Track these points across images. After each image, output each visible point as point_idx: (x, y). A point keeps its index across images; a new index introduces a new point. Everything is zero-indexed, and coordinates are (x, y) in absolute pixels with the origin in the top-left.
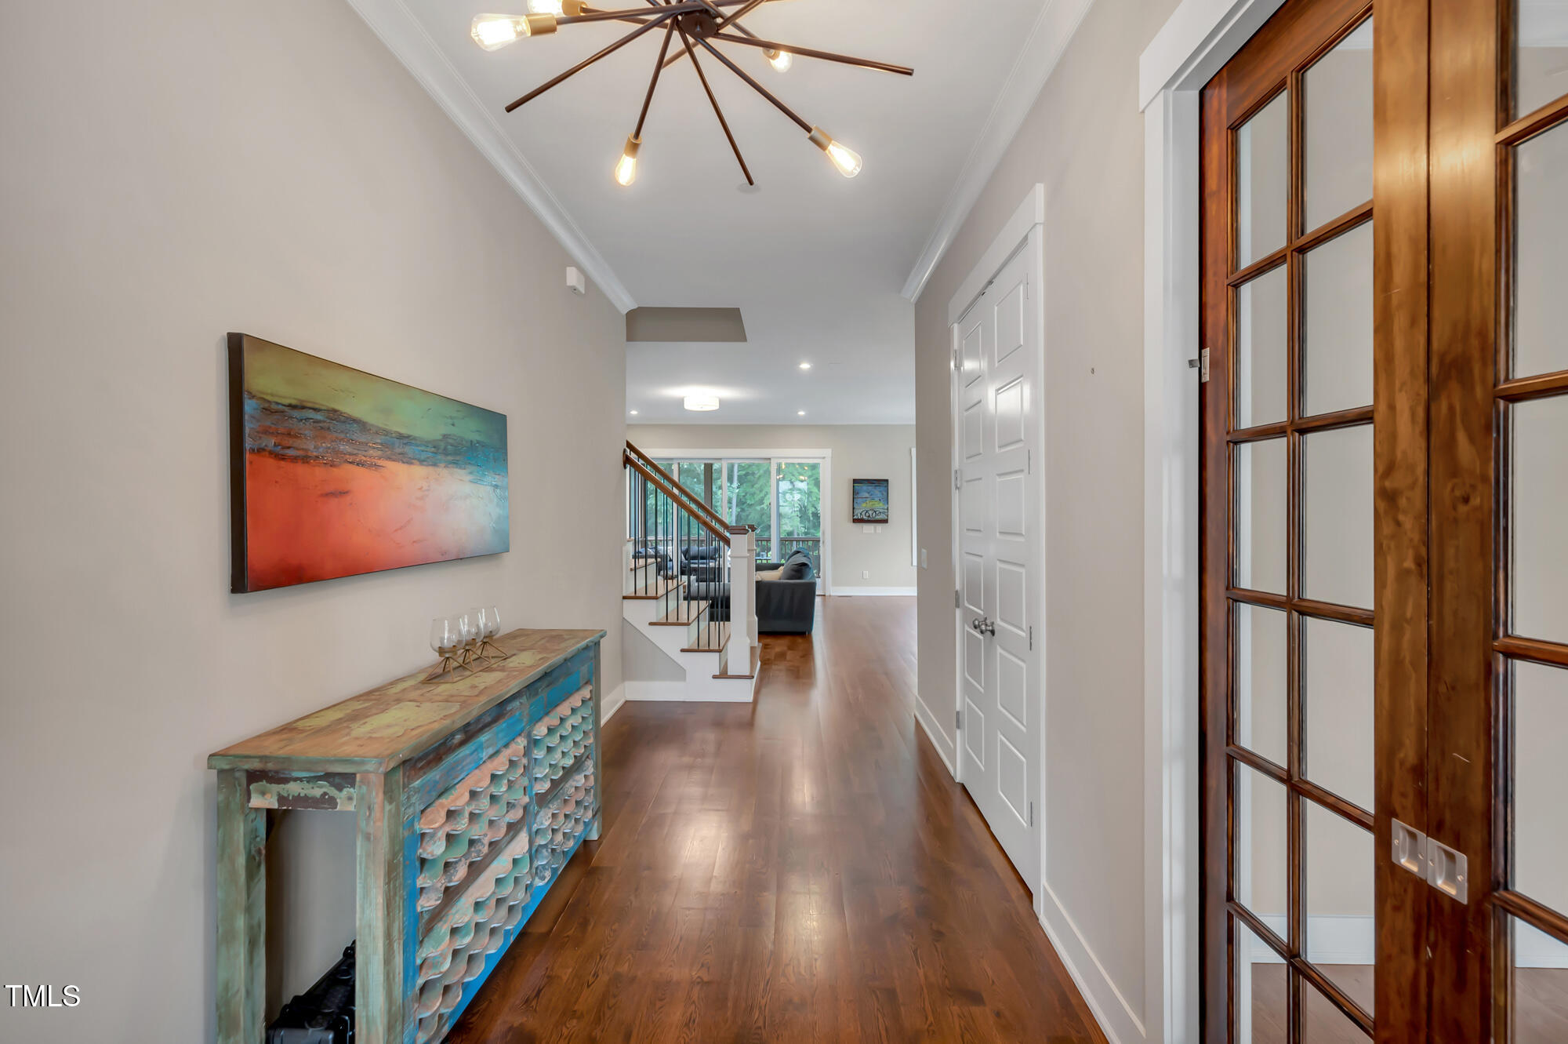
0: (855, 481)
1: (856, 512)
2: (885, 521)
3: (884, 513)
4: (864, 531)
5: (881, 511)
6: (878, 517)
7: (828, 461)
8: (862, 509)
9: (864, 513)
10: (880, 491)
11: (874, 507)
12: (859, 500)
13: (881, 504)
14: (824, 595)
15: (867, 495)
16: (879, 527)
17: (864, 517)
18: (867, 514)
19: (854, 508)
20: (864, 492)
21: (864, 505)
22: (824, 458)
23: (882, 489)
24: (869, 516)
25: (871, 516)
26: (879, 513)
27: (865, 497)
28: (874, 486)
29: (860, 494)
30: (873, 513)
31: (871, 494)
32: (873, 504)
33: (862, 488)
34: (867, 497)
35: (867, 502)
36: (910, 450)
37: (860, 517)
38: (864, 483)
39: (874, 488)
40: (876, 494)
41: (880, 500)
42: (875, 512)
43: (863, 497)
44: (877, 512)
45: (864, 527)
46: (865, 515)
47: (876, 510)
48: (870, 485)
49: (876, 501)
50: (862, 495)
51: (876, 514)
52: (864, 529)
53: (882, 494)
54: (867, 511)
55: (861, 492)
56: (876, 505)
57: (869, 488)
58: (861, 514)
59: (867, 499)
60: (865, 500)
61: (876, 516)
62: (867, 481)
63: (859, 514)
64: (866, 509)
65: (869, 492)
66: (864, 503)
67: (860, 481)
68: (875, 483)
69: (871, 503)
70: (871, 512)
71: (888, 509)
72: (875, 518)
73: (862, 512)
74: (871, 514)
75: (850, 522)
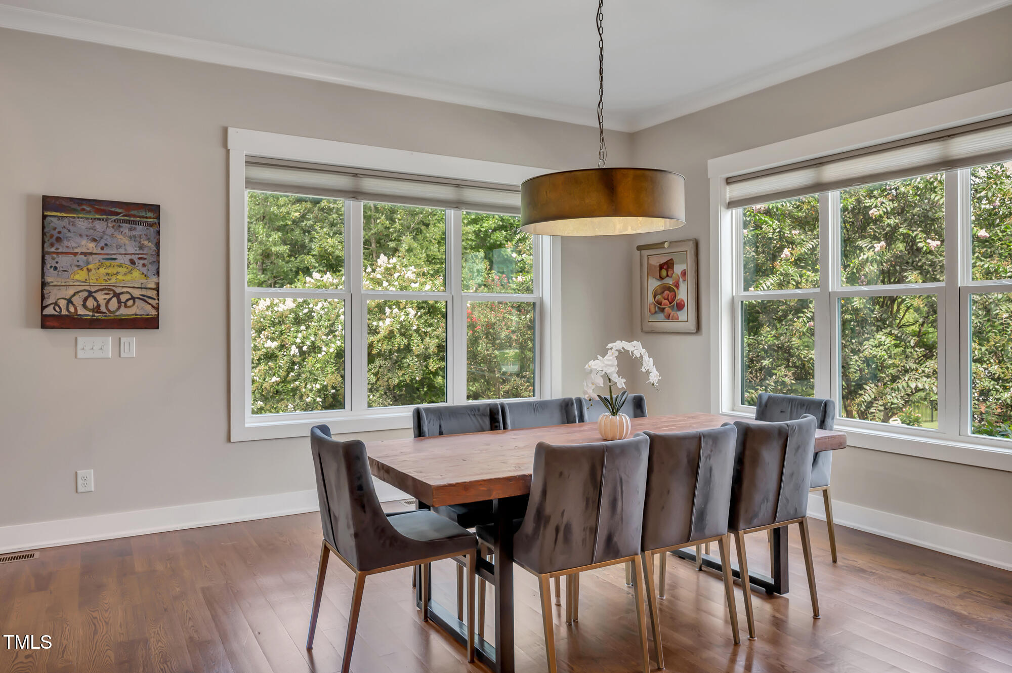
0: (48, 204)
1: (53, 295)
2: (151, 323)
3: (144, 298)
4: (81, 354)
5: (136, 293)
6: (123, 311)
8: (73, 285)
9: (78, 300)
10: (132, 238)
11: (112, 282)
12: (64, 261)
13: (136, 274)
15: (91, 247)
16: (131, 340)
17: (81, 311)
18: (91, 303)
19: (43, 286)
20: (80, 235)
21: (81, 275)
23: (140, 230)
24: (97, 309)
25: (103, 309)
26: (133, 298)
27: (82, 253)
28: (114, 221)
29: (66, 243)
30: (110, 299)
31: (102, 244)
32: (108, 274)
33: (74, 225)
34: (91, 254)
35: (90, 267)
36: (225, 131)
37: (64, 312)
38: (83, 210)
39: (113, 227)
40: (119, 247)
41: (132, 262)
42: (117, 295)
43: (75, 254)
44: (124, 298)
45: (80, 339)
46: (84, 306)
47: (118, 290)
48: (98, 219)
49: (120, 266)
50: (73, 248)
51: (119, 302)
52: (80, 346)
53: (141, 247)
54: (90, 294)
55: (68, 239)
56: (120, 277)
57: (100, 226)
58: (69, 301)
59: (91, 258)
60: (88, 263)
61: (119, 308)
62: (91, 206)
63: (62, 303)
64: (88, 288)
65: (94, 240)
66: (80, 271)
67: (64, 203)
68: (118, 214)
69: (102, 271)
70: (101, 297)
71: (157, 289)
72: (117, 313)
73: (74, 295)
74: (102, 303)
75: (30, 326)
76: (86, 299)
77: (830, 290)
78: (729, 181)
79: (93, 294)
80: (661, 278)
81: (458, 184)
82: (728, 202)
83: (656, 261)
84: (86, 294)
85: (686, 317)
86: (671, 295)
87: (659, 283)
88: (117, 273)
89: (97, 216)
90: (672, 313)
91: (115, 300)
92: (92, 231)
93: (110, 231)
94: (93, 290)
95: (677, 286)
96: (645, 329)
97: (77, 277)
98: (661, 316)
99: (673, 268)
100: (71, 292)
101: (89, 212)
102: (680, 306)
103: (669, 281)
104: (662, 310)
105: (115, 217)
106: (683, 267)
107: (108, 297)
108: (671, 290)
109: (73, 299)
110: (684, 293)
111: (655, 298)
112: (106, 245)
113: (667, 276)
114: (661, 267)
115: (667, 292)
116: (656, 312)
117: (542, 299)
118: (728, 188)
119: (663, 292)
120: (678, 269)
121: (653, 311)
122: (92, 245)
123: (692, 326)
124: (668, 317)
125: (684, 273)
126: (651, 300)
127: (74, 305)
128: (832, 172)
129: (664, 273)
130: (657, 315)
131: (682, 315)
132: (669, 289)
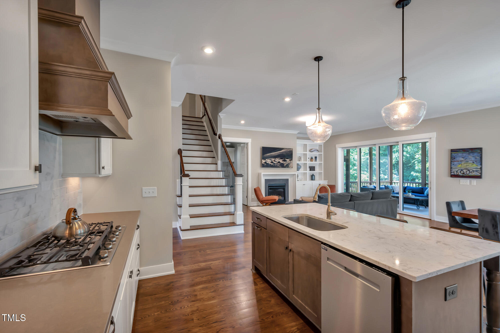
0: (452, 151)
1: (453, 170)
2: (480, 177)
3: (476, 171)
4: (461, 183)
6: (471, 174)
7: (434, 141)
8: (458, 168)
9: (459, 171)
11: (468, 167)
12: (455, 163)
13: (474, 165)
14: (431, 220)
15: (462, 159)
16: (475, 181)
17: (460, 174)
18: (462, 172)
19: (451, 168)
20: (460, 157)
21: (460, 166)
22: (431, 138)
23: (477, 155)
24: (464, 173)
25: (465, 173)
26: (473, 171)
27: (460, 161)
28: (468, 153)
30: (467, 171)
31: (465, 158)
32: (467, 165)
33: (458, 155)
35: (462, 164)
37: (456, 174)
38: (460, 151)
39: (468, 154)
40: (470, 159)
41: (473, 162)
42: (469, 170)
43: (458, 161)
45: (460, 180)
46: (460, 173)
47: (469, 169)
48: (464, 153)
49: (470, 163)
50: (458, 160)
51: (470, 172)
53: (476, 159)
54: (462, 170)
55: (456, 158)
56: (470, 166)
57: (464, 154)
58: (457, 172)
59: (462, 162)
60: (461, 163)
61: (469, 173)
62: (462, 150)
63: (455, 172)
64: (461, 169)
65: (463, 158)
66: (459, 165)
67: (456, 150)
68: (469, 151)
69: (465, 165)
71: (481, 169)
72: (469, 174)
73: (458, 170)
75: (449, 177)
76: (461, 171)
79: (463, 170)
84: (461, 170)
88: (469, 165)
89: (464, 152)
91: (468, 171)
92: (462, 156)
93: (467, 155)
97: (459, 166)
100: (457, 169)
101: (462, 152)
105: (468, 152)
107: (466, 171)
109: (458, 171)
112: (466, 159)
122: (463, 159)
127: (458, 172)
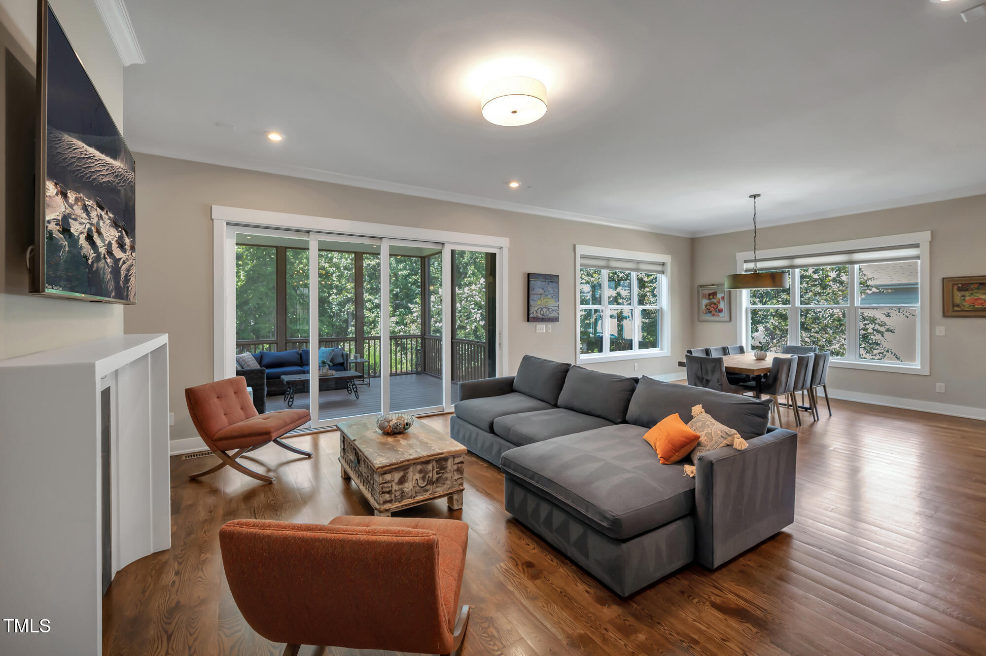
0: (528, 276)
1: (530, 310)
2: (557, 320)
3: (555, 310)
4: (538, 331)
5: (553, 308)
6: (550, 316)
7: (505, 252)
8: (535, 307)
9: (539, 311)
10: (552, 288)
11: (547, 305)
12: (532, 297)
13: (553, 301)
16: (550, 325)
17: (540, 316)
19: (527, 306)
20: (539, 287)
22: (501, 248)
23: (554, 285)
24: (543, 315)
25: (545, 314)
26: (552, 310)
27: (540, 294)
28: (548, 282)
29: (535, 290)
31: (544, 290)
32: (546, 302)
33: (538, 283)
34: (541, 294)
35: (541, 299)
36: (574, 246)
37: (535, 316)
38: (539, 278)
39: (547, 284)
40: (549, 291)
41: (552, 297)
42: (548, 309)
43: (538, 294)
44: (550, 310)
45: (537, 326)
46: (541, 314)
47: (549, 307)
48: (543, 281)
49: (549, 298)
50: (537, 292)
52: (537, 328)
53: (554, 291)
55: (534, 288)
56: (549, 302)
57: (544, 284)
58: (536, 312)
59: (541, 296)
61: (549, 314)
62: (541, 276)
63: (535, 312)
65: (542, 289)
66: (539, 301)
67: (533, 275)
68: (548, 279)
69: (545, 300)
70: (545, 310)
71: (558, 307)
72: (548, 316)
73: (538, 309)
74: (545, 312)
75: (524, 321)
76: (541, 311)
77: (796, 306)
78: (746, 262)
79: (543, 309)
80: (710, 299)
81: (638, 262)
82: (745, 269)
83: (707, 292)
84: (540, 309)
85: (724, 316)
86: (715, 306)
87: (708, 301)
90: (716, 314)
91: (548, 311)
92: (542, 285)
94: (542, 307)
95: (719, 302)
96: (701, 319)
97: (539, 303)
98: (710, 314)
99: (716, 295)
101: (541, 278)
102: (721, 311)
103: (715, 301)
104: (711, 312)
106: (723, 295)
108: (716, 305)
110: (722, 305)
111: (706, 307)
113: (713, 298)
114: (710, 295)
115: (713, 305)
116: (706, 313)
117: (661, 308)
118: (745, 264)
119: (711, 305)
120: (719, 296)
121: (705, 312)
122: (542, 291)
123: (727, 318)
124: (714, 315)
125: (723, 298)
126: (704, 307)
128: (798, 261)
129: (711, 297)
130: (707, 314)
131: (722, 315)
132: (714, 304)
